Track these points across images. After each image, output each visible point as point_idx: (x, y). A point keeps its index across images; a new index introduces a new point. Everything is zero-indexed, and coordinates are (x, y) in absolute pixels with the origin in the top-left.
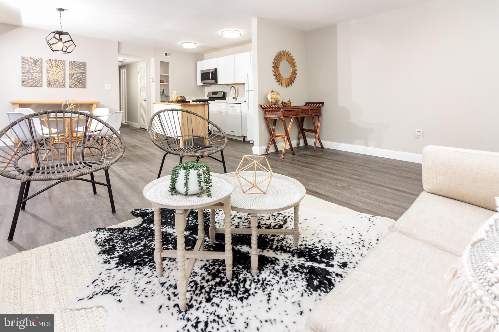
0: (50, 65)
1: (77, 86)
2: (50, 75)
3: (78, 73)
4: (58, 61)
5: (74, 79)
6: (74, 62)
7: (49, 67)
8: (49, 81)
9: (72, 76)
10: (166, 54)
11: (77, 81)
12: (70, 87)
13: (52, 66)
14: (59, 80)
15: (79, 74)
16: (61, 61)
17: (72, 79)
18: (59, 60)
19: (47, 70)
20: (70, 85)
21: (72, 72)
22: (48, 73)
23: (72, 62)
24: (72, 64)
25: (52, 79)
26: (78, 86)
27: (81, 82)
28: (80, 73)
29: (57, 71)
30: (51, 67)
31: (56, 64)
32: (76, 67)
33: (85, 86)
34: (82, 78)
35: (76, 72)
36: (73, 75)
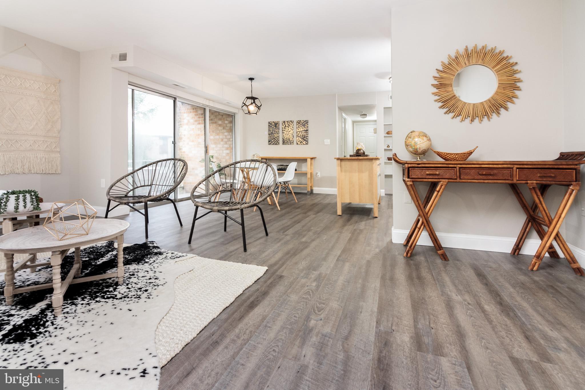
0: (284, 126)
1: (302, 143)
2: (284, 134)
3: (303, 131)
4: (289, 122)
5: (300, 137)
6: (300, 121)
7: (283, 128)
8: (284, 140)
9: (298, 134)
11: (302, 138)
12: (297, 144)
13: (285, 127)
14: (290, 138)
15: (304, 132)
16: (291, 121)
17: (299, 137)
18: (290, 121)
19: (283, 130)
20: (298, 142)
21: (299, 131)
22: (283, 133)
23: (299, 122)
24: (299, 123)
25: (285, 138)
26: (303, 143)
27: (305, 139)
28: (304, 131)
29: (289, 131)
30: (285, 128)
31: (288, 125)
32: (301, 125)
33: (308, 142)
34: (306, 135)
35: (302, 130)
36: (299, 133)
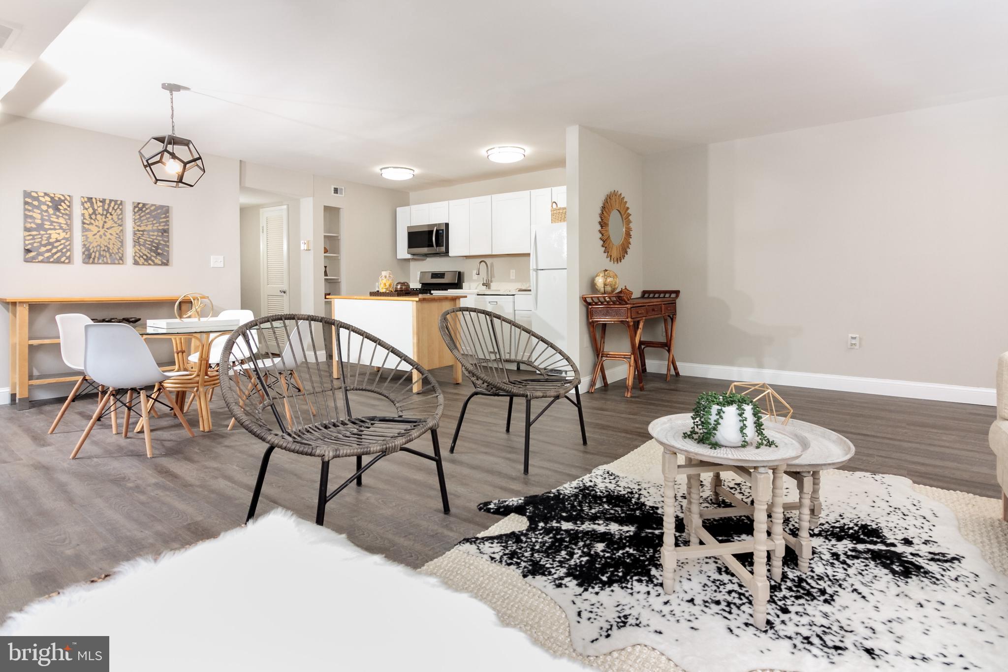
0: (91, 211)
1: (150, 262)
2: (90, 234)
3: (153, 231)
4: (107, 202)
5: (144, 245)
6: (144, 205)
7: (87, 217)
8: (88, 249)
9: (139, 238)
10: (336, 190)
11: (151, 250)
12: (136, 263)
13: (94, 212)
14: (111, 246)
15: (156, 233)
16: (116, 201)
17: (140, 245)
18: (111, 201)
19: (84, 223)
20: (136, 258)
21: (140, 229)
22: (84, 230)
23: (140, 206)
24: (141, 209)
25: (95, 244)
26: (153, 261)
27: (159, 251)
28: (158, 230)
29: (106, 226)
30: (93, 217)
31: (104, 210)
32: (148, 216)
33: (168, 261)
34: (162, 242)
35: (150, 227)
36: (143, 235)
